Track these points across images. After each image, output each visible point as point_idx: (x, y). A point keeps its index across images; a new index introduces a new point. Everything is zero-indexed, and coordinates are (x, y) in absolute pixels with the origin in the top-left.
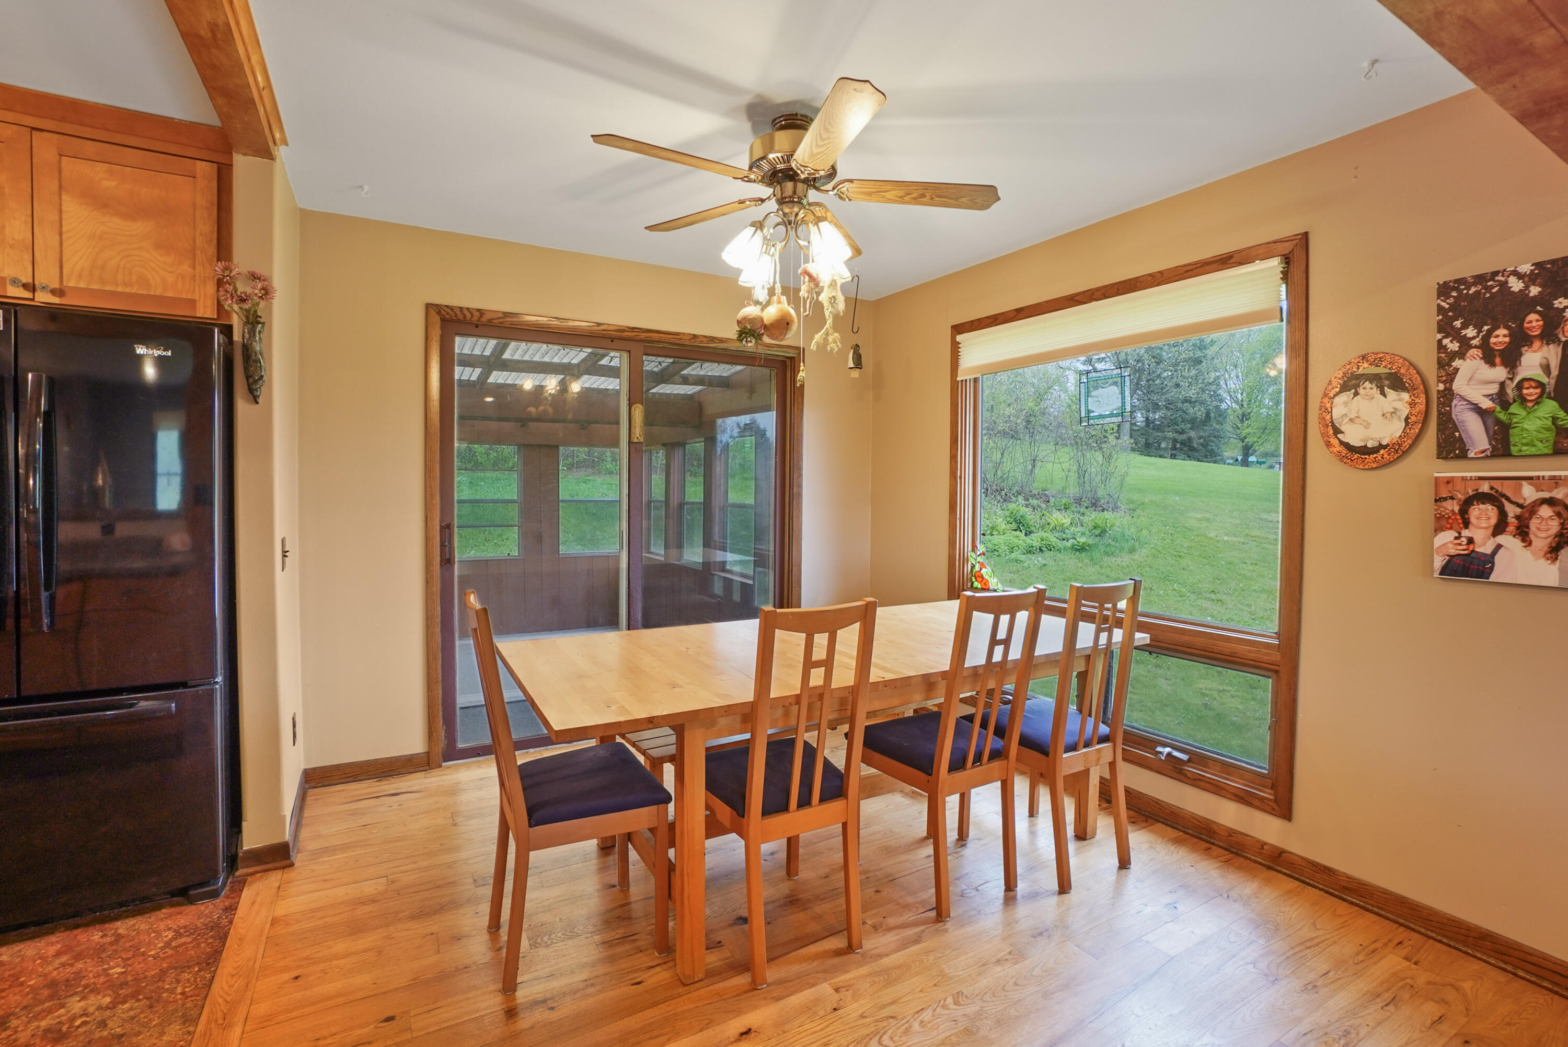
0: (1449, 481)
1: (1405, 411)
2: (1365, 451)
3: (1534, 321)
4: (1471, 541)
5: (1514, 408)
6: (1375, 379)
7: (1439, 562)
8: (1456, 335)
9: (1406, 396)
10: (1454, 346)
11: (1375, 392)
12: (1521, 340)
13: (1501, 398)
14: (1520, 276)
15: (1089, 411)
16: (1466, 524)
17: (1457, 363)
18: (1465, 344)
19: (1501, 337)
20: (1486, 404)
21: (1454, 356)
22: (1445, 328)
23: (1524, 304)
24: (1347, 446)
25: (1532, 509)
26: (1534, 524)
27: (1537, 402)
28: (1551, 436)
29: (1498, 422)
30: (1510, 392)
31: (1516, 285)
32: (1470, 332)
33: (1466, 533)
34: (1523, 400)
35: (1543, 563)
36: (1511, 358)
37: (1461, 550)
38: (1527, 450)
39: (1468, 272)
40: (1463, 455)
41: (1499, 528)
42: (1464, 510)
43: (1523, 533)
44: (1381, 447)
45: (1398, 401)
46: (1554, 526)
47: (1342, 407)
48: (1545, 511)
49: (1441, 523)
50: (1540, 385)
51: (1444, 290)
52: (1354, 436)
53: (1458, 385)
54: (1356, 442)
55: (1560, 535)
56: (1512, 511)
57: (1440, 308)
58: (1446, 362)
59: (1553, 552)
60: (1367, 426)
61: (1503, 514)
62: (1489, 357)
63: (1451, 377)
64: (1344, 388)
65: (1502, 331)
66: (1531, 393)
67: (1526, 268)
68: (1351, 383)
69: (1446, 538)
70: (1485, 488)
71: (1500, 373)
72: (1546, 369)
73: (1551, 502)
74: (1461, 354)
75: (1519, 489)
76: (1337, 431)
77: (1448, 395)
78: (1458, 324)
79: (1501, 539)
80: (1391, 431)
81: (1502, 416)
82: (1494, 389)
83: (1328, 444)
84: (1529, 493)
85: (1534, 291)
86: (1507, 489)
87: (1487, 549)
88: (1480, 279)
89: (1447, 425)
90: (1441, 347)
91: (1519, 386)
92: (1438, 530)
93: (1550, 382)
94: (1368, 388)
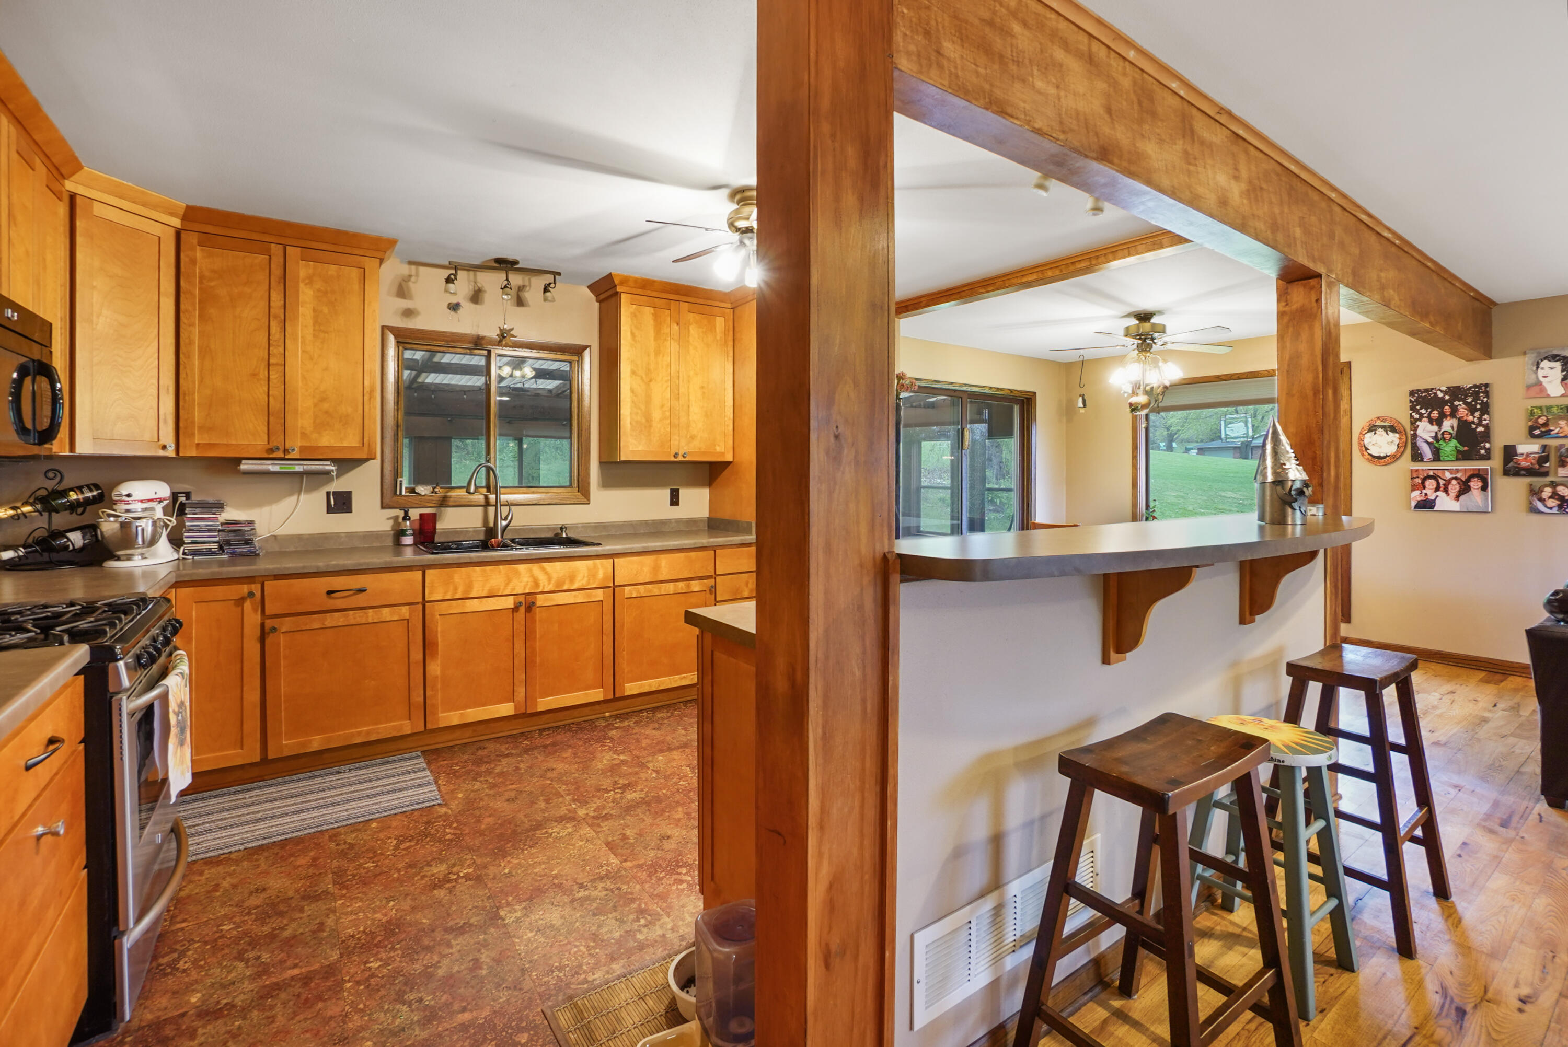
0: (1417, 471)
1: (1397, 442)
2: (1379, 458)
3: (1447, 409)
4: (1426, 494)
5: (1441, 442)
6: (1383, 427)
7: (1413, 504)
8: (1418, 412)
9: (1397, 435)
10: (1417, 416)
11: (1384, 433)
12: (1442, 416)
13: (1436, 438)
14: (1442, 391)
15: (1226, 435)
16: (1424, 488)
17: (1418, 423)
18: (1421, 416)
19: (1435, 414)
20: (1430, 440)
21: (1417, 420)
22: (1413, 408)
23: (1443, 402)
24: (1371, 455)
25: (1448, 482)
26: (1450, 487)
27: (1450, 440)
28: (1455, 453)
29: (1435, 447)
30: (1440, 436)
31: (1440, 395)
32: (1423, 411)
33: (1424, 491)
34: (1444, 439)
35: (1454, 502)
36: (1439, 423)
37: (1422, 498)
38: (1447, 458)
39: (1422, 387)
40: (1422, 460)
41: (1437, 489)
42: (1423, 482)
43: (1446, 491)
44: (1387, 456)
45: (1394, 437)
46: (1457, 488)
47: (1369, 439)
48: (1454, 482)
49: (1414, 488)
50: (1450, 434)
51: (1412, 393)
52: (1375, 451)
53: (1419, 432)
54: (1376, 454)
55: (1459, 491)
56: (1441, 482)
57: (1411, 401)
58: (1413, 422)
59: (1457, 498)
60: (1381, 447)
61: (1438, 483)
62: (1431, 421)
63: (1416, 429)
64: (1370, 431)
65: (1435, 412)
66: (1447, 436)
67: (1444, 388)
68: (1372, 428)
69: (1416, 493)
70: (1431, 473)
71: (1435, 428)
72: (1452, 428)
73: (1456, 478)
74: (1420, 420)
75: (1444, 474)
76: (1367, 449)
77: (1415, 436)
78: (1418, 407)
79: (1438, 493)
80: (1391, 450)
81: (1437, 445)
82: (1433, 434)
83: (1363, 455)
84: (1448, 475)
85: (1447, 397)
86: (1439, 473)
87: (1432, 498)
88: (1426, 390)
89: (1415, 448)
90: (1411, 416)
91: (1443, 434)
92: (1413, 490)
93: (1454, 433)
94: (1380, 431)
